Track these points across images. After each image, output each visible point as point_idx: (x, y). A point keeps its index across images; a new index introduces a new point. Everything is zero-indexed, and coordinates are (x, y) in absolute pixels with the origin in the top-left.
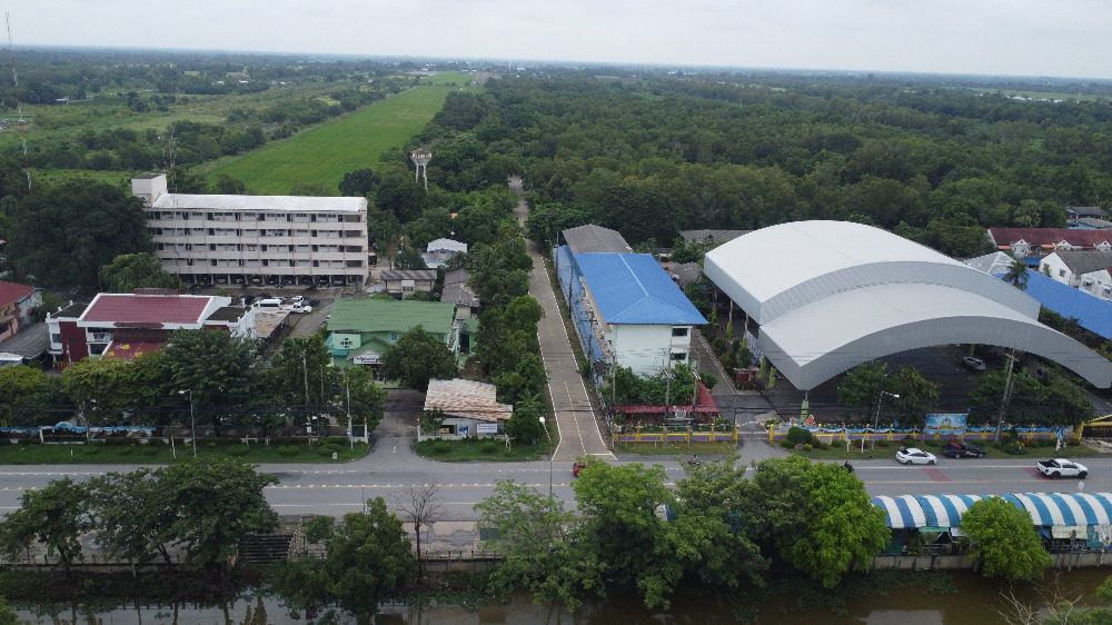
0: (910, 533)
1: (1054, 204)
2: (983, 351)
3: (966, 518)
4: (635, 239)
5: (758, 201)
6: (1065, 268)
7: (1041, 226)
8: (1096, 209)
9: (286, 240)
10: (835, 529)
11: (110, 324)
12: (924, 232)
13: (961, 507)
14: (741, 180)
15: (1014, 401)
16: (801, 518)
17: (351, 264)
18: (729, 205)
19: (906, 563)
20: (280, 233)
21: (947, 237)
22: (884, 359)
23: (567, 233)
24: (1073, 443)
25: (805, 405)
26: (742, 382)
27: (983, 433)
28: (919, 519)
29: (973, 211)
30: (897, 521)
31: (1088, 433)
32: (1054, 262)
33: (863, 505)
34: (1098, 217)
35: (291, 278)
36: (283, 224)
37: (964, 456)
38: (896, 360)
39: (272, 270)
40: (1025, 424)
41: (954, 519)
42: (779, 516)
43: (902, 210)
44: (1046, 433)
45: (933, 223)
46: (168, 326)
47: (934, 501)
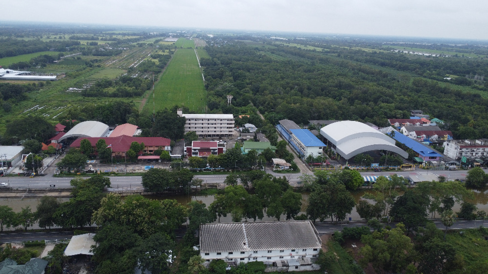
0: (368, 182)
1: (406, 112)
2: (385, 151)
3: (377, 179)
4: (298, 123)
5: (328, 111)
6: (406, 130)
7: (403, 118)
8: (420, 111)
9: (214, 126)
10: (356, 180)
11: (199, 148)
12: (372, 120)
13: (376, 177)
14: (323, 104)
15: (388, 161)
16: (350, 178)
17: (230, 131)
18: (320, 112)
19: (367, 187)
20: (213, 124)
21: (378, 121)
22: (363, 153)
23: (280, 121)
24: (399, 169)
25: (347, 162)
26: (333, 159)
27: (382, 167)
28: (369, 180)
29: (385, 114)
30: (366, 180)
31: (402, 167)
32: (403, 129)
33: (360, 176)
34: (420, 113)
35: (214, 135)
36: (214, 122)
37: (378, 171)
38: (365, 153)
39: (209, 133)
40: (390, 165)
41: (375, 180)
42: (347, 178)
43: (366, 113)
44: (394, 167)
45: (375, 118)
46: (211, 148)
47: (372, 177)
